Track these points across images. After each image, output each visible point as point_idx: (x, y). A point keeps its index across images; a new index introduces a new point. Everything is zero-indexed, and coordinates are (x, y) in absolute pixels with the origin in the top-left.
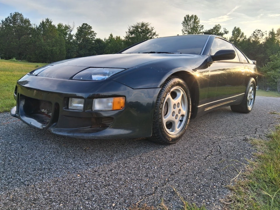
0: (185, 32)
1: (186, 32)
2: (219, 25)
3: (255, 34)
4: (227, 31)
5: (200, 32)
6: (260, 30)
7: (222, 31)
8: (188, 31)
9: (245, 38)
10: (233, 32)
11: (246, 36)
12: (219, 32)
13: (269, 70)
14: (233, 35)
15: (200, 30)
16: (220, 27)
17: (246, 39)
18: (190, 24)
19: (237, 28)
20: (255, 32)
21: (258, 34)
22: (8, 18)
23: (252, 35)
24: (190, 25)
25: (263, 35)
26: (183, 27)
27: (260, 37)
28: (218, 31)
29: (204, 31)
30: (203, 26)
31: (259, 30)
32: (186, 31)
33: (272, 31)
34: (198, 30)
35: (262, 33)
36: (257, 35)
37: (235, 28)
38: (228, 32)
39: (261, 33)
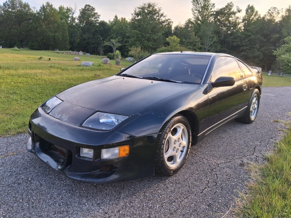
0: (195, 11)
1: (196, 12)
2: (231, 2)
3: (270, 12)
4: (240, 9)
5: (211, 11)
6: (276, 8)
7: (234, 9)
8: (199, 11)
9: (259, 17)
10: (247, 11)
11: (260, 15)
12: (231, 11)
13: (283, 53)
14: (246, 13)
15: (211, 9)
16: (233, 5)
17: (260, 17)
18: (201, 2)
19: (251, 6)
20: (270, 10)
21: (273, 12)
22: (6, 2)
23: (267, 13)
24: (200, 4)
25: (278, 13)
26: (193, 6)
27: (275, 16)
28: (230, 9)
29: (216, 10)
30: (214, 4)
31: (274, 8)
32: (196, 10)
33: (288, 8)
34: (209, 9)
35: (278, 11)
36: (273, 13)
37: (249, 6)
38: (241, 10)
39: (276, 10)
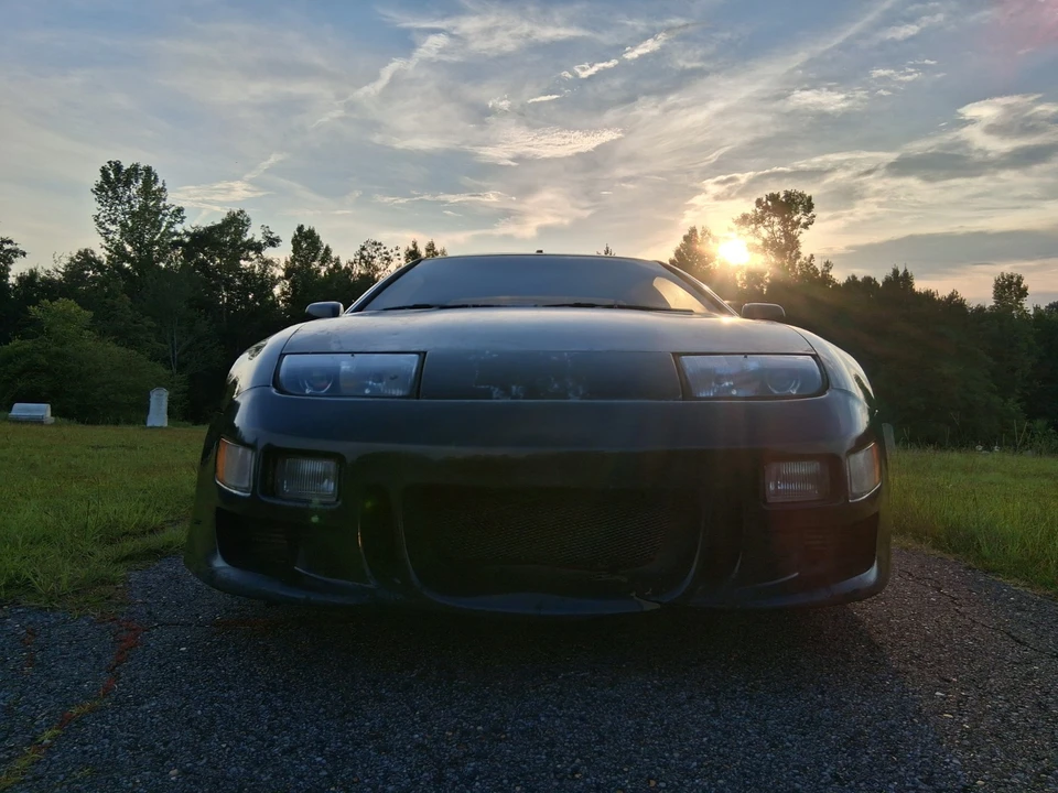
0: (107, 226)
1: (113, 228)
2: (242, 212)
3: (365, 253)
4: (274, 236)
5: (172, 230)
6: (380, 244)
7: (254, 233)
8: (124, 225)
9: (335, 266)
10: (296, 242)
11: (338, 259)
12: (245, 239)
14: (295, 251)
15: (171, 224)
16: (248, 220)
17: (340, 268)
18: (129, 197)
19: (306, 229)
20: (363, 249)
21: (374, 254)
23: (358, 257)
24: (129, 202)
25: (388, 259)
26: (99, 206)
27: (382, 266)
28: (240, 233)
29: (192, 231)
30: (180, 210)
31: (375, 244)
32: (114, 222)
33: (412, 248)
34: (165, 224)
35: (386, 253)
36: (373, 258)
37: (300, 229)
38: (278, 240)
39: (382, 251)
